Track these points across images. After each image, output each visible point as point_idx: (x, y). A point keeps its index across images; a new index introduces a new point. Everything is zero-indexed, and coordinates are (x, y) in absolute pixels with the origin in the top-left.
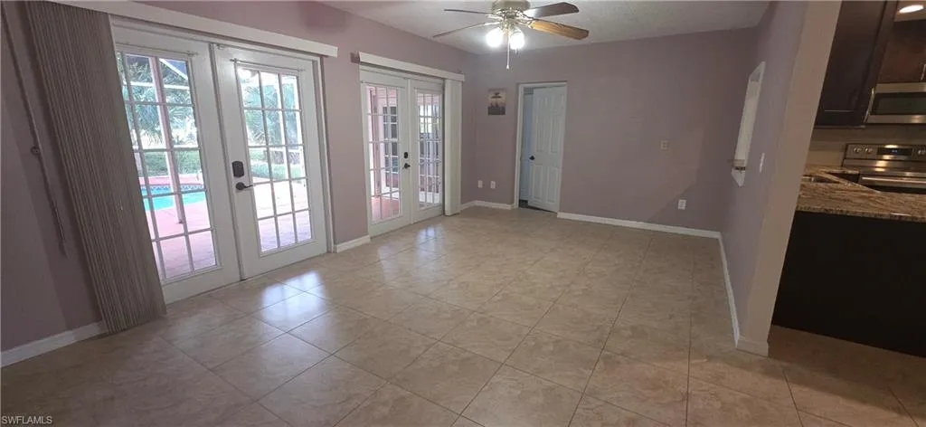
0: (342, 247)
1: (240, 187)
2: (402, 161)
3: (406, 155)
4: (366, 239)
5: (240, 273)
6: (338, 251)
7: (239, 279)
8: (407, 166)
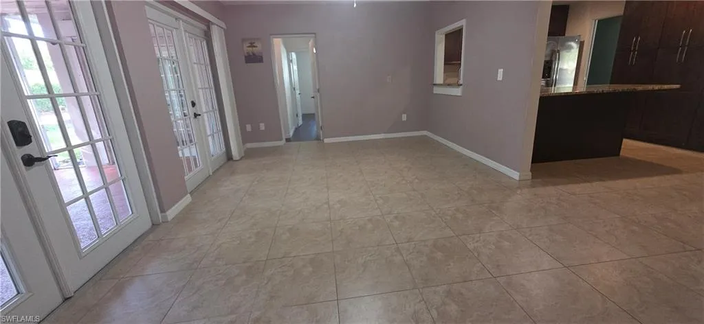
0: (172, 213)
1: (29, 161)
2: (191, 110)
3: (193, 104)
4: (187, 199)
5: (61, 289)
6: (170, 218)
7: (60, 300)
8: (196, 115)
